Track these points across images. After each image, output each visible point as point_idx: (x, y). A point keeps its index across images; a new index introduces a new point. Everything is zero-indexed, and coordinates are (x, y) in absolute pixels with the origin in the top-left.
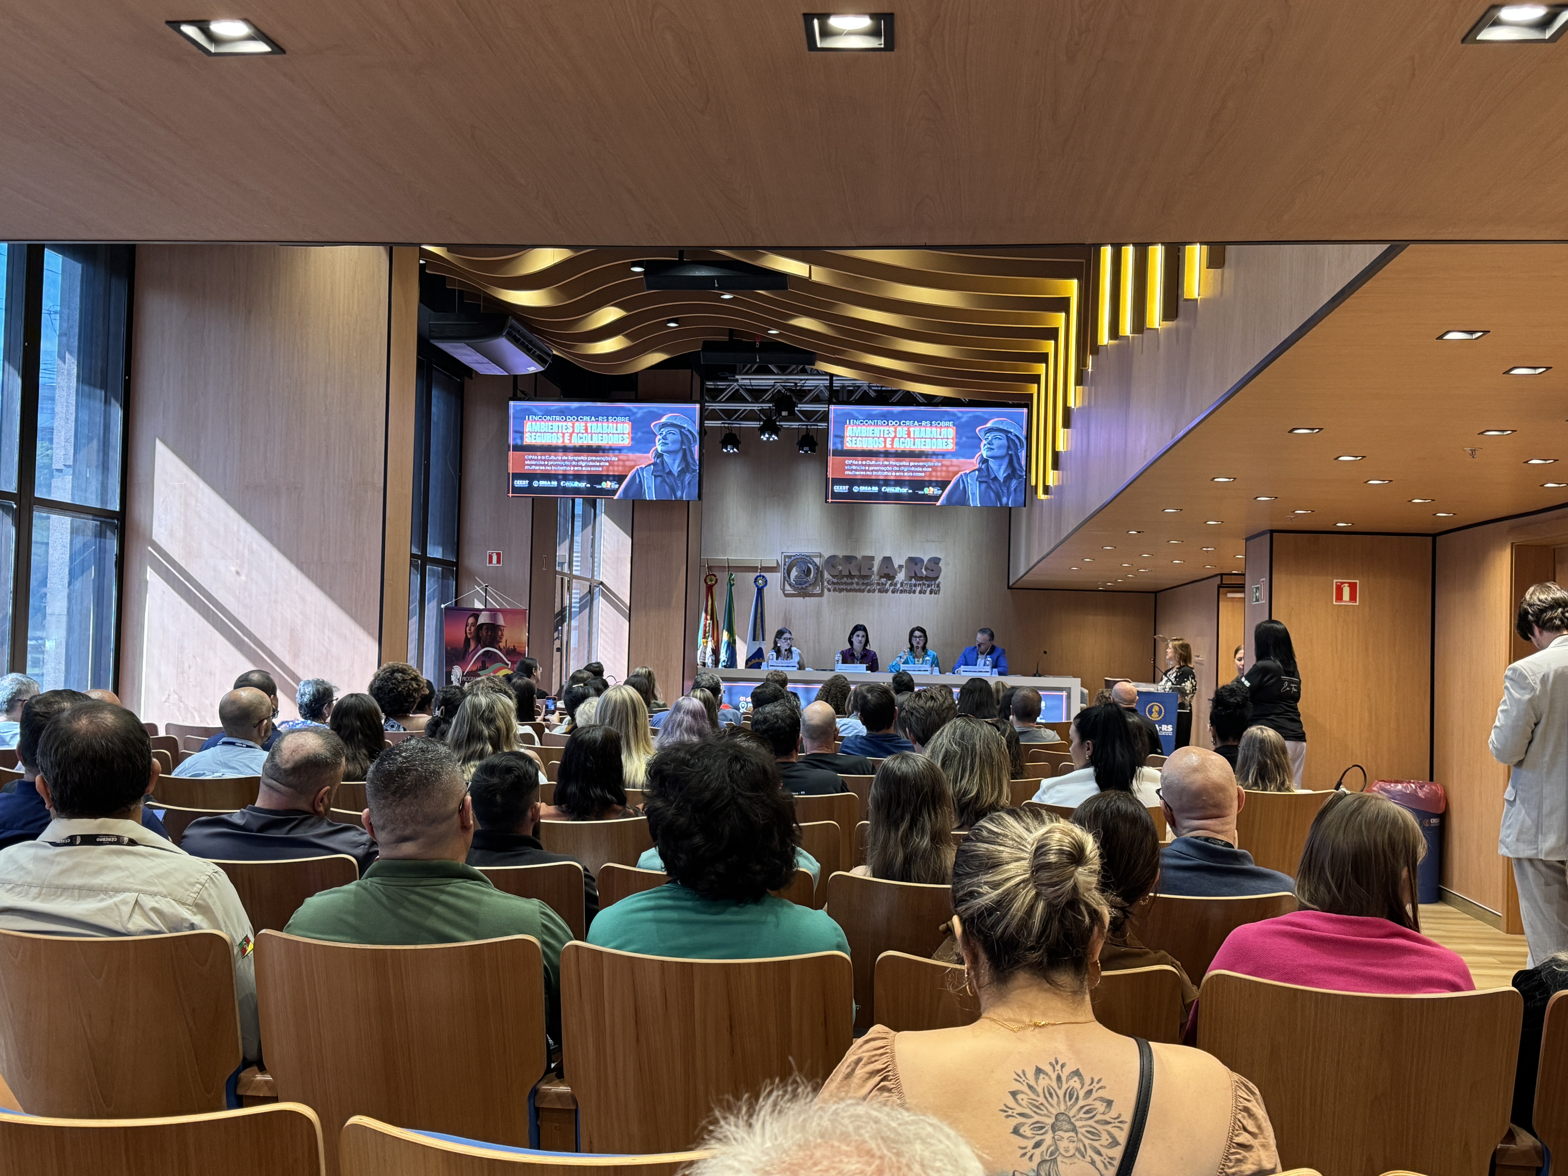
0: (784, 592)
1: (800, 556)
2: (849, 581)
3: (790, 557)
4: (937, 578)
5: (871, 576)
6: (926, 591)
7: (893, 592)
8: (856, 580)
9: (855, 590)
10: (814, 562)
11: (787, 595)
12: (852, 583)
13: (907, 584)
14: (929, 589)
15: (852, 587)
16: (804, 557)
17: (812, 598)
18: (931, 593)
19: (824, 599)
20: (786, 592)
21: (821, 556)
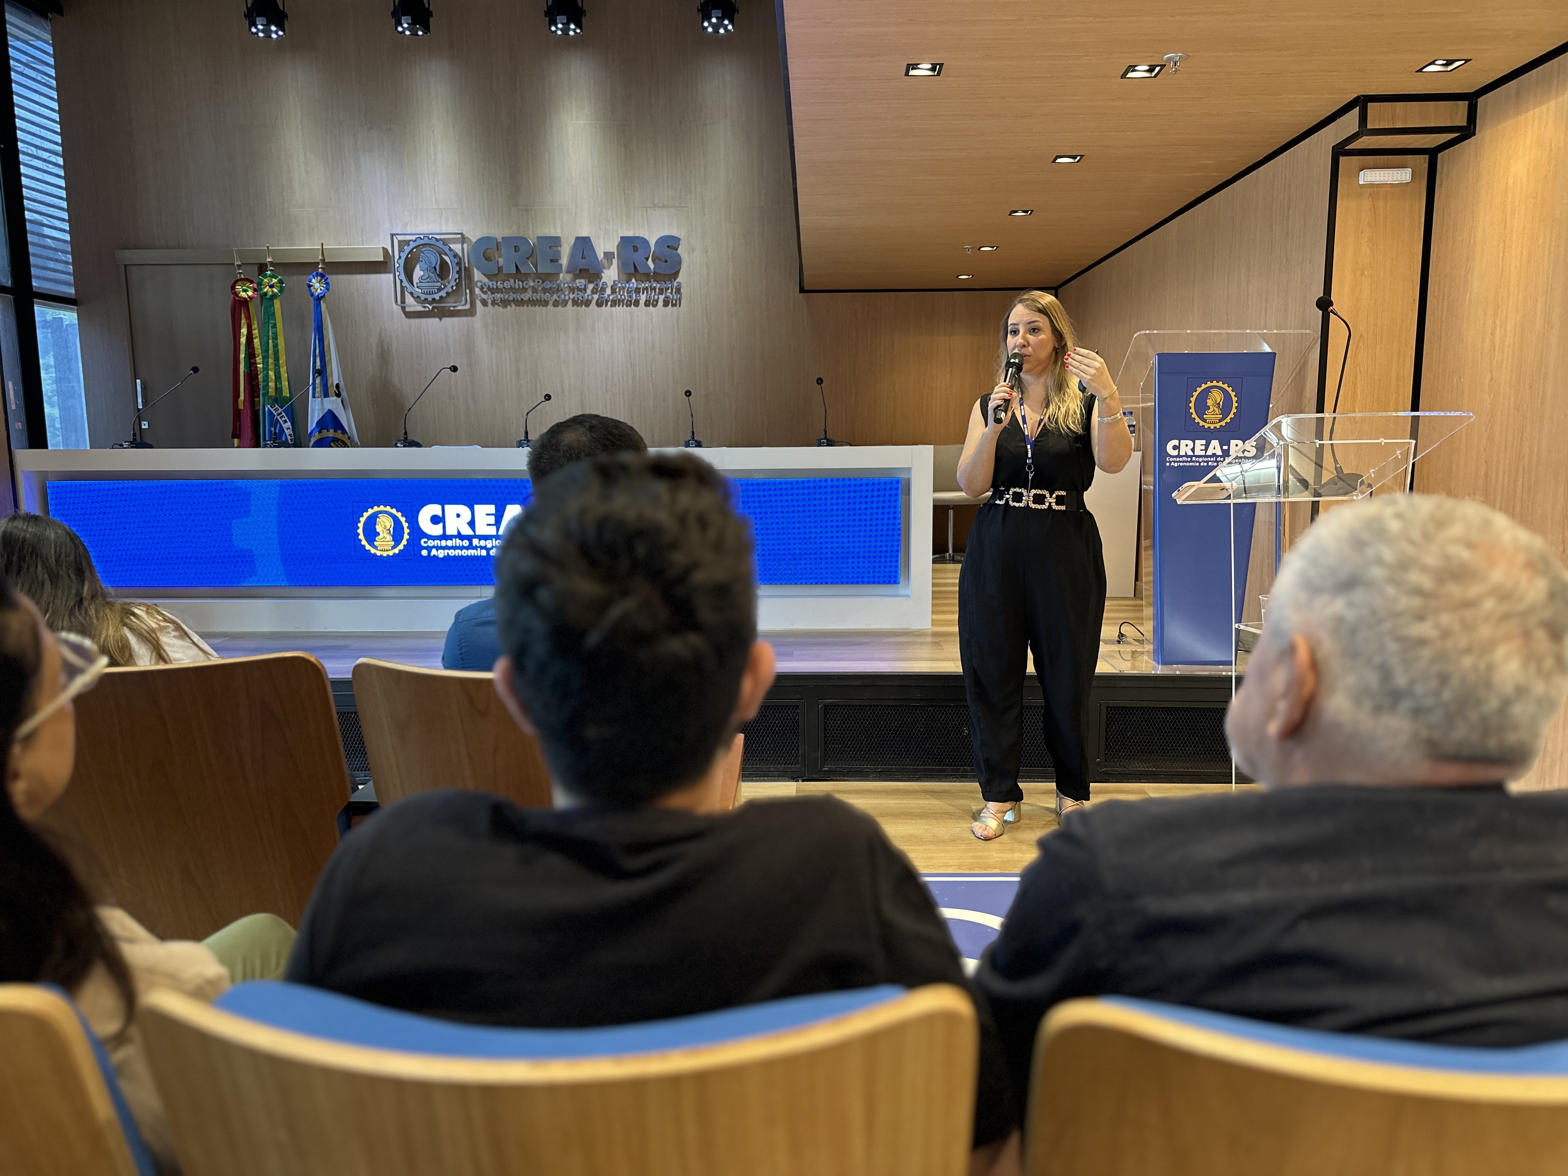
0: (403, 308)
1: (426, 241)
2: (519, 284)
3: (407, 243)
4: (676, 274)
5: (558, 274)
6: (657, 301)
7: (599, 304)
8: (532, 284)
9: (532, 302)
10: (450, 250)
11: (409, 315)
12: (525, 290)
13: (623, 288)
14: (662, 297)
15: (526, 296)
16: (433, 242)
17: (455, 319)
18: (666, 304)
19: (477, 321)
20: (407, 309)
21: (463, 239)
